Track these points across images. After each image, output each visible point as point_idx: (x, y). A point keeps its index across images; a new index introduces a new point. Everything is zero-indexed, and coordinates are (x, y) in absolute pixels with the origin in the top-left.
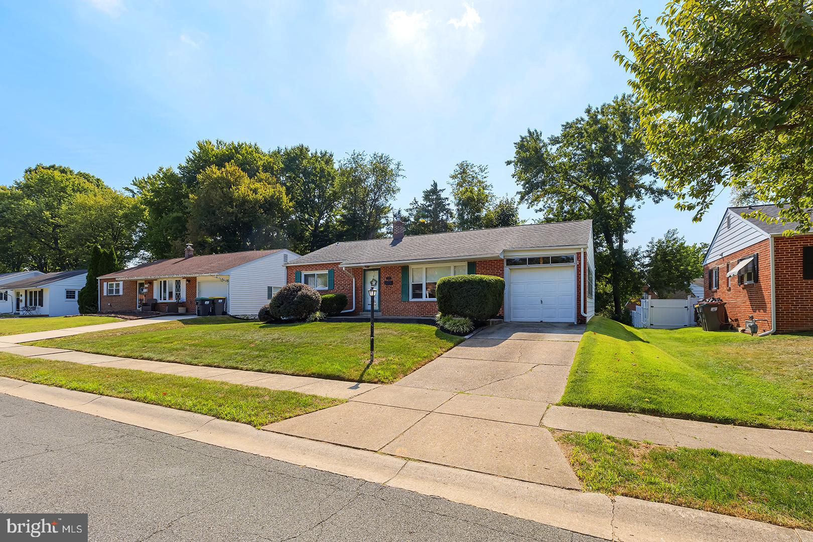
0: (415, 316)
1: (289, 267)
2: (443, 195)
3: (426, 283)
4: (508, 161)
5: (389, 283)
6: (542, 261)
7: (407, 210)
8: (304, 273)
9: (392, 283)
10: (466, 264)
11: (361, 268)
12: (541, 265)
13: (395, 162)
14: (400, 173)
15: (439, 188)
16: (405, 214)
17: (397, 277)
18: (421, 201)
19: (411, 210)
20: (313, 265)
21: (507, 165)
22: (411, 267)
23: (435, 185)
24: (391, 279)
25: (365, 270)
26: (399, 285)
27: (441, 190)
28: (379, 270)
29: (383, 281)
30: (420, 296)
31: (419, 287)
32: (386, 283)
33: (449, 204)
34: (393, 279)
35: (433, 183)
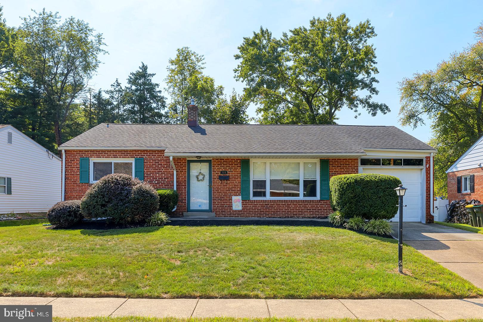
0: (258, 217)
1: (69, 151)
2: (154, 80)
3: (270, 180)
4: (237, 55)
5: (224, 178)
6: (392, 162)
7: (107, 92)
8: (93, 160)
9: (227, 178)
10: (317, 161)
11: (184, 158)
12: (392, 167)
13: (95, 33)
14: (102, 47)
15: (149, 71)
16: (105, 96)
17: (235, 172)
18: (125, 84)
19: (112, 92)
20: (108, 151)
21: (236, 59)
22: (252, 161)
23: (145, 68)
24: (227, 173)
25: (190, 162)
26: (237, 182)
27: (150, 75)
28: (209, 161)
29: (215, 176)
30: (264, 194)
31: (261, 184)
32: (220, 178)
33: (160, 92)
34: (230, 174)
35: (141, 65)
